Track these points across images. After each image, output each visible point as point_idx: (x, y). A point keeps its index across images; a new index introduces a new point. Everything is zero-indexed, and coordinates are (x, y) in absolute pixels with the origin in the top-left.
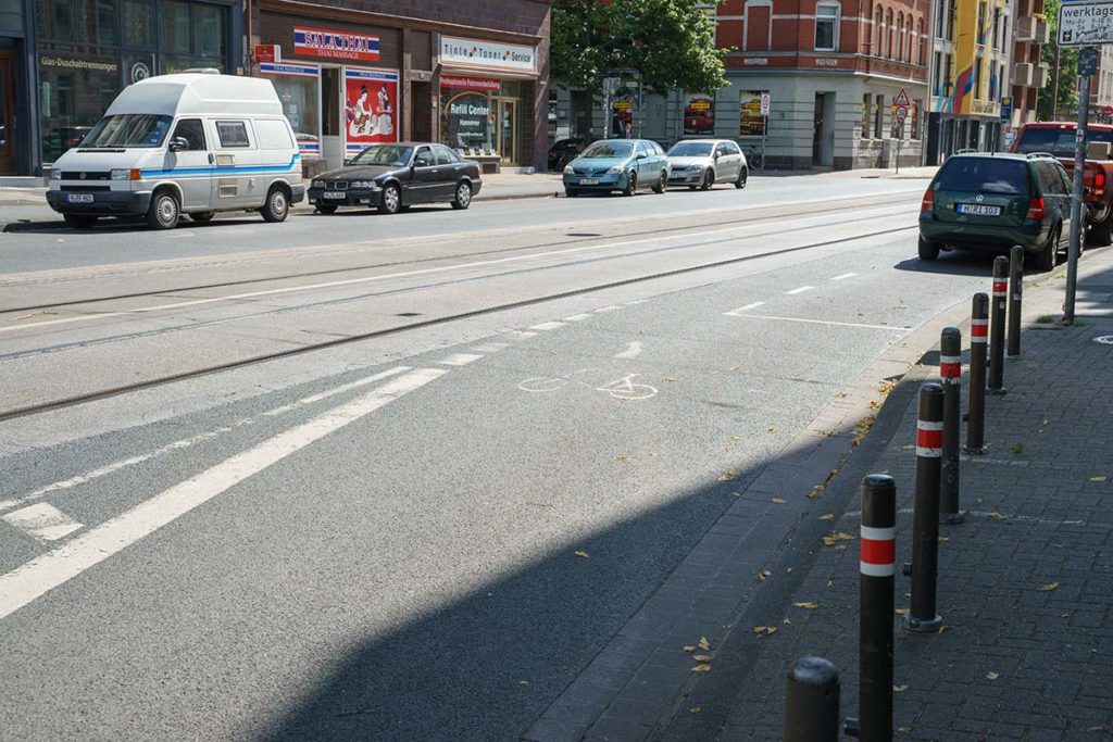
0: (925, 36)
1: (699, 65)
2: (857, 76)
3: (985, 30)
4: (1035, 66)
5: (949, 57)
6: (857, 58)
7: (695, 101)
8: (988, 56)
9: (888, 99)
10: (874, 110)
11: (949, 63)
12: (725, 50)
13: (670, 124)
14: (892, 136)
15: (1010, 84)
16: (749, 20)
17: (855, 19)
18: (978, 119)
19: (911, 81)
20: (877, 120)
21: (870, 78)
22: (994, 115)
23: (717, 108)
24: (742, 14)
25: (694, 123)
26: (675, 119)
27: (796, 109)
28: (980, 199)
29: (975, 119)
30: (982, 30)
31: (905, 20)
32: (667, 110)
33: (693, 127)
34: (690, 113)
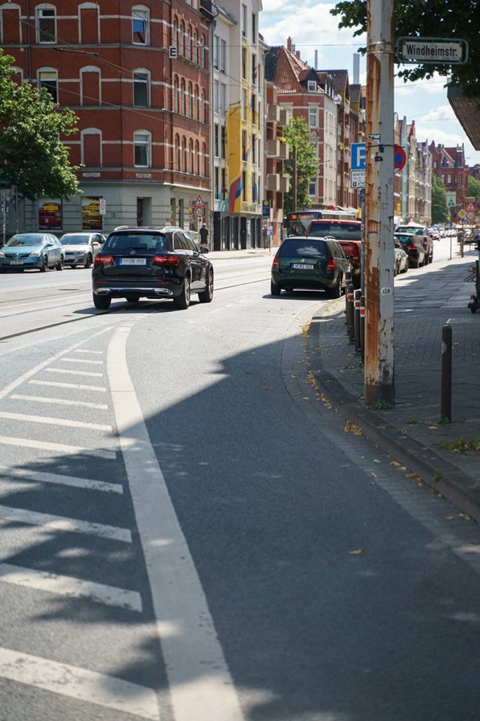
0: (207, 155)
1: (60, 178)
2: (166, 186)
3: (247, 150)
4: (281, 175)
5: (224, 170)
6: (165, 173)
7: (46, 205)
8: (250, 170)
9: (186, 202)
10: (177, 210)
11: (224, 175)
12: (76, 167)
13: (28, 222)
14: (190, 229)
15: (264, 190)
16: (84, 145)
17: (161, 144)
18: (245, 216)
19: (200, 188)
20: (180, 217)
21: (174, 187)
22: (256, 213)
23: (64, 209)
24: (79, 139)
25: (47, 221)
26: (32, 219)
27: (123, 210)
28: (303, 261)
29: (243, 216)
30: (244, 151)
31: (194, 144)
32: (25, 212)
33: (47, 224)
34: (43, 214)
